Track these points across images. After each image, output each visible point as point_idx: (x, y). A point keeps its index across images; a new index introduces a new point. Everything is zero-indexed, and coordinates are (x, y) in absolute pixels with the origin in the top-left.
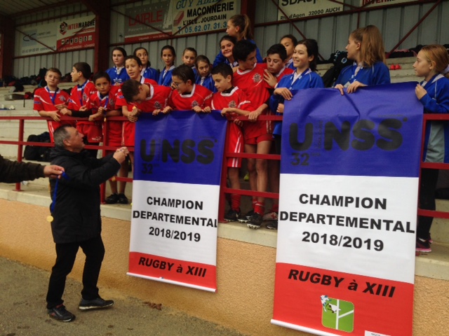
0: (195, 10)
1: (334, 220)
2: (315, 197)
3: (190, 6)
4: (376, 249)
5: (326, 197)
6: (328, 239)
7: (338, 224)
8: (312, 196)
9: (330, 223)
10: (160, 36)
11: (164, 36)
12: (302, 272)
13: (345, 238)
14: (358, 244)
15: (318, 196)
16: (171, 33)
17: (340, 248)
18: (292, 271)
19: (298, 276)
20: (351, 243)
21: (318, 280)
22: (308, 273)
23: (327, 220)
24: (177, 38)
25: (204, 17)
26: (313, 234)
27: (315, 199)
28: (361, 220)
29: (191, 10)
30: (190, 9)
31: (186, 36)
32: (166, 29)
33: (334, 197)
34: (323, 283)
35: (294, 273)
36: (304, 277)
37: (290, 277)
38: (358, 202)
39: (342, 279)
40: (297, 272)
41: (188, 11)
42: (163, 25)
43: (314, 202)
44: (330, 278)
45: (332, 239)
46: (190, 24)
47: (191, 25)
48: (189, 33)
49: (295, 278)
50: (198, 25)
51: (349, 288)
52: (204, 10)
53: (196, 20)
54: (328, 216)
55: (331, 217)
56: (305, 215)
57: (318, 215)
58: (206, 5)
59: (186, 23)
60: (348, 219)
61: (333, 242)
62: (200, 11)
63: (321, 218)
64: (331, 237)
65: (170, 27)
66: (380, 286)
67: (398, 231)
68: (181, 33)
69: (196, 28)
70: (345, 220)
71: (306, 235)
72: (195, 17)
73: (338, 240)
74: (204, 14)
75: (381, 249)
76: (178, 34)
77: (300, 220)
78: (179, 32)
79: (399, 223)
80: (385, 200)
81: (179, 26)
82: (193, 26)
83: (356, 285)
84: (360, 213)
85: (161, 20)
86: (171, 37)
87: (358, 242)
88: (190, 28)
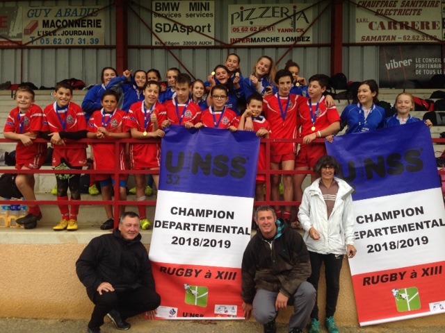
0: (53, 21)
1: (389, 231)
2: (368, 216)
3: (46, 16)
4: (424, 243)
5: (377, 215)
6: (388, 246)
7: (392, 233)
8: (366, 216)
9: (386, 233)
10: (5, 44)
11: (10, 44)
12: (373, 277)
13: (401, 242)
14: (411, 243)
15: (371, 215)
16: (21, 42)
17: (399, 251)
18: (365, 279)
19: (370, 281)
20: (406, 244)
21: (387, 279)
22: (378, 277)
23: (383, 232)
24: (30, 48)
25: (65, 30)
26: (375, 246)
27: (369, 218)
28: (409, 225)
29: (48, 21)
30: (46, 19)
31: (43, 48)
32: (15, 37)
33: (384, 214)
34: (391, 280)
35: (367, 280)
36: (375, 280)
37: (364, 284)
38: (404, 213)
39: (405, 273)
40: (369, 278)
41: (44, 21)
42: (9, 33)
43: (369, 220)
44: (396, 274)
45: (391, 246)
46: (47, 35)
47: (48, 37)
48: (45, 44)
49: (369, 284)
50: (57, 37)
51: (411, 277)
52: (65, 23)
53: (54, 32)
54: (383, 229)
55: (385, 229)
56: (365, 232)
57: (375, 230)
58: (67, 19)
59: (41, 34)
60: (399, 227)
61: (393, 247)
62: (59, 24)
63: (378, 232)
64: (390, 243)
65: (19, 36)
66: (432, 268)
67: (435, 227)
68: (35, 44)
69: (55, 40)
70: (397, 228)
71: (370, 247)
72: (53, 29)
73: (396, 245)
74: (65, 27)
75: (427, 242)
76: (31, 45)
77: (362, 237)
78: (32, 42)
79: (434, 221)
80: (422, 208)
81: (32, 35)
82: (51, 38)
83: (416, 273)
84: (407, 220)
85: (6, 27)
86: (20, 46)
87: (410, 242)
88: (47, 39)
